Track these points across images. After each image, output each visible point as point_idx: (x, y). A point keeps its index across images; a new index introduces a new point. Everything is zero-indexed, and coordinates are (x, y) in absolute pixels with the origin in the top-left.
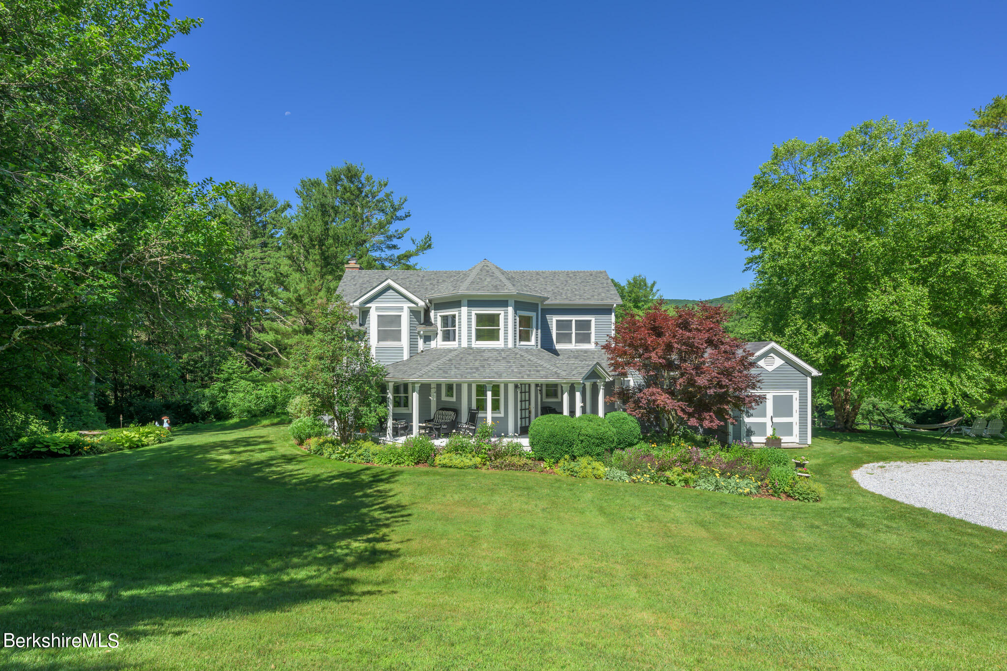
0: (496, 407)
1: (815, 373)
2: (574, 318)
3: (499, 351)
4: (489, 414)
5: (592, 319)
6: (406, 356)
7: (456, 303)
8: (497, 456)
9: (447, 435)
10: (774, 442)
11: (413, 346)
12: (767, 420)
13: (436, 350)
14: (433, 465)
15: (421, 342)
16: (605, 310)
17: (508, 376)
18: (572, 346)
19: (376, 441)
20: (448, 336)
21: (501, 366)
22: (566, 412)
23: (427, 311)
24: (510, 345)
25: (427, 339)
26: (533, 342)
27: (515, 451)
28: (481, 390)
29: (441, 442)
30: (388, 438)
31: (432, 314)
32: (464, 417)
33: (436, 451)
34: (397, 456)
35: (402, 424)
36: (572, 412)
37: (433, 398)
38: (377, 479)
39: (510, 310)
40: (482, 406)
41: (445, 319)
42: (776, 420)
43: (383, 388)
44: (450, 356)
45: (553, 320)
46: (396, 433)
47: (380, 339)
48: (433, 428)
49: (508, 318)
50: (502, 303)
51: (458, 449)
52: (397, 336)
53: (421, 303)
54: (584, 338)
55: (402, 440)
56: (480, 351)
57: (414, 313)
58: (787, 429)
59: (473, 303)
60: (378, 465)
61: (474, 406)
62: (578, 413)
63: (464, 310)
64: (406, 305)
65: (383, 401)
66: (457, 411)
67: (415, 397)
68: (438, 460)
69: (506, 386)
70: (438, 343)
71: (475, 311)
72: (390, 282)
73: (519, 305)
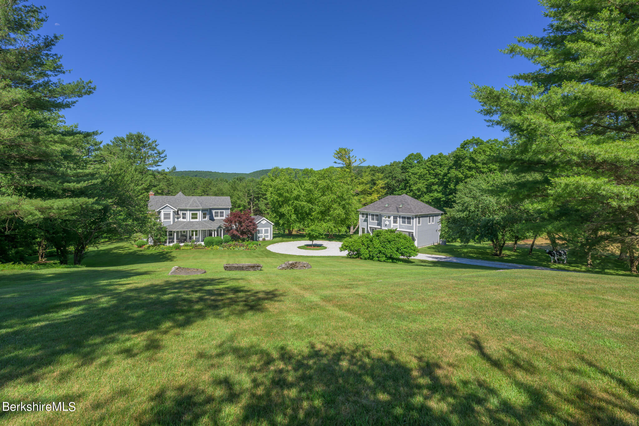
0: (196, 235)
1: (273, 224)
2: (219, 211)
3: (197, 222)
4: (194, 237)
5: (224, 211)
6: (172, 223)
7: (186, 210)
8: (196, 246)
9: (184, 242)
10: (264, 240)
11: (174, 220)
12: (263, 235)
13: (180, 221)
14: (180, 249)
15: (176, 219)
16: (228, 209)
17: (199, 229)
18: (219, 218)
19: (164, 245)
20: (184, 218)
21: (198, 226)
22: (213, 236)
23: (178, 211)
24: (200, 220)
25: (178, 218)
26: (207, 219)
27: (200, 245)
28: (193, 231)
29: (182, 244)
30: (167, 244)
31: (179, 212)
32: (188, 238)
33: (181, 246)
34: (172, 248)
35: (171, 240)
36: (215, 235)
37: (180, 234)
38: (167, 253)
39: (200, 212)
40: (193, 235)
41: (183, 214)
42: (265, 234)
43: (166, 232)
44: (184, 223)
45: (214, 212)
46: (169, 243)
47: (164, 219)
48: (180, 241)
49: (200, 214)
50: (198, 210)
51: (186, 246)
52: (169, 218)
53: (176, 210)
54: (222, 216)
55: (171, 245)
56: (193, 222)
57: (174, 212)
58: (267, 236)
59: (190, 210)
60: (166, 250)
61: (191, 235)
62: (216, 236)
63: (188, 212)
64: (172, 211)
65: (166, 235)
66: (186, 237)
67: (175, 234)
68: (181, 248)
69: (199, 231)
70: (181, 219)
71: (191, 212)
72: (167, 205)
73: (203, 210)
